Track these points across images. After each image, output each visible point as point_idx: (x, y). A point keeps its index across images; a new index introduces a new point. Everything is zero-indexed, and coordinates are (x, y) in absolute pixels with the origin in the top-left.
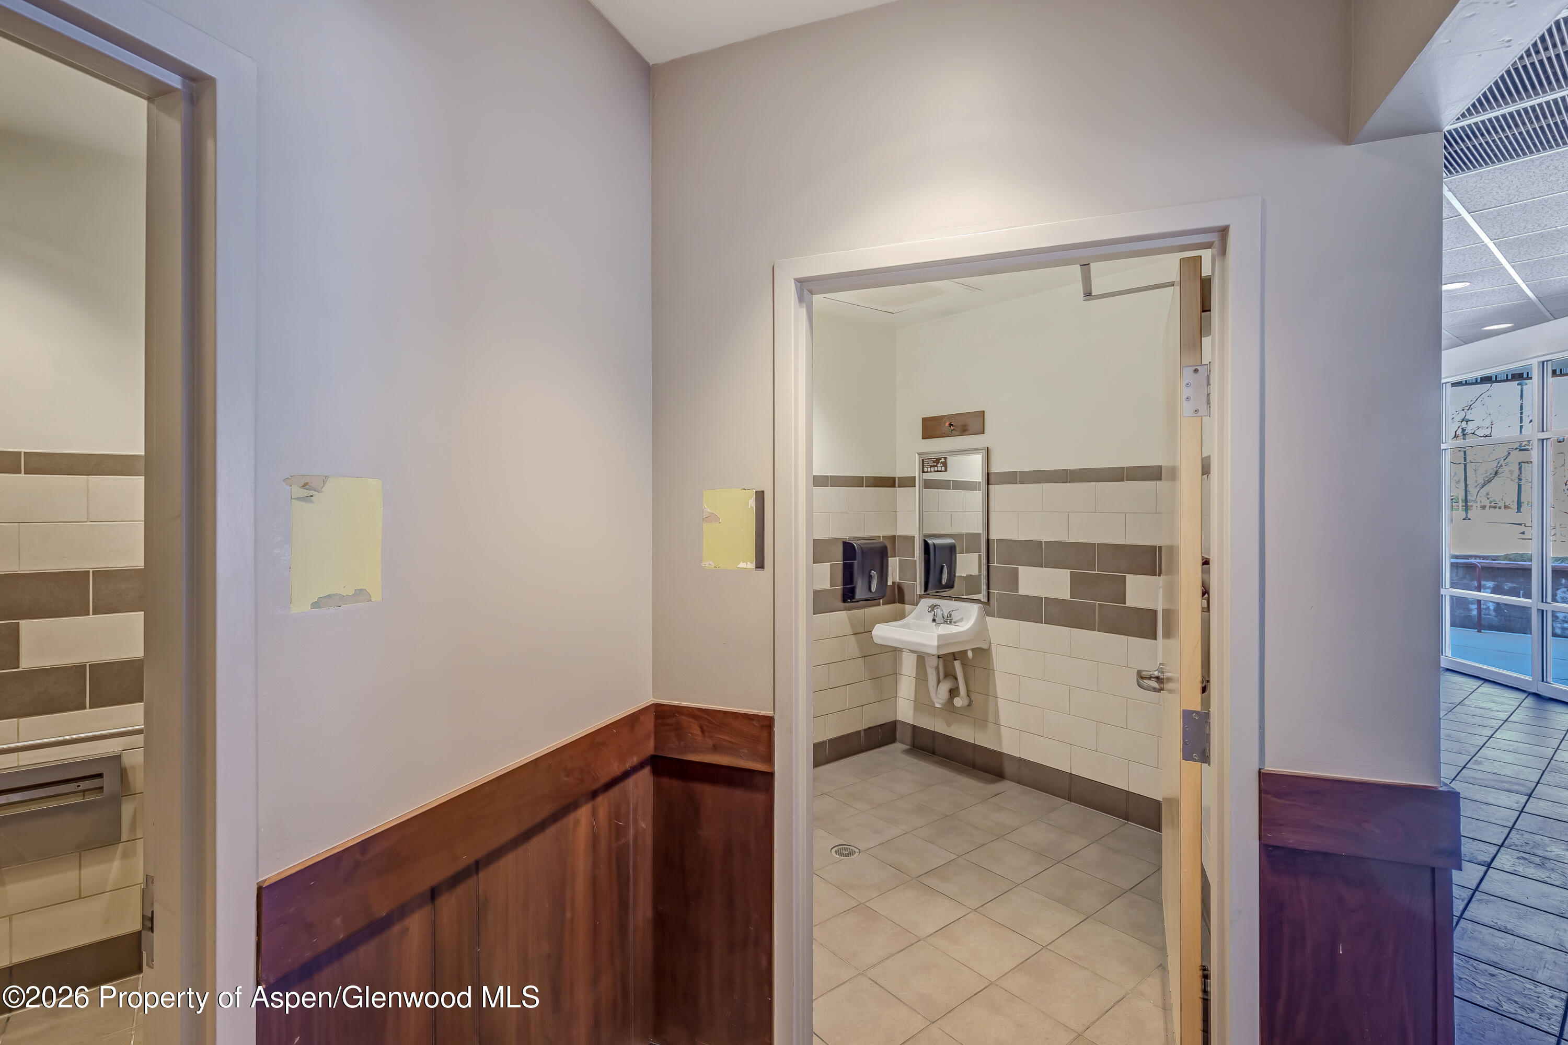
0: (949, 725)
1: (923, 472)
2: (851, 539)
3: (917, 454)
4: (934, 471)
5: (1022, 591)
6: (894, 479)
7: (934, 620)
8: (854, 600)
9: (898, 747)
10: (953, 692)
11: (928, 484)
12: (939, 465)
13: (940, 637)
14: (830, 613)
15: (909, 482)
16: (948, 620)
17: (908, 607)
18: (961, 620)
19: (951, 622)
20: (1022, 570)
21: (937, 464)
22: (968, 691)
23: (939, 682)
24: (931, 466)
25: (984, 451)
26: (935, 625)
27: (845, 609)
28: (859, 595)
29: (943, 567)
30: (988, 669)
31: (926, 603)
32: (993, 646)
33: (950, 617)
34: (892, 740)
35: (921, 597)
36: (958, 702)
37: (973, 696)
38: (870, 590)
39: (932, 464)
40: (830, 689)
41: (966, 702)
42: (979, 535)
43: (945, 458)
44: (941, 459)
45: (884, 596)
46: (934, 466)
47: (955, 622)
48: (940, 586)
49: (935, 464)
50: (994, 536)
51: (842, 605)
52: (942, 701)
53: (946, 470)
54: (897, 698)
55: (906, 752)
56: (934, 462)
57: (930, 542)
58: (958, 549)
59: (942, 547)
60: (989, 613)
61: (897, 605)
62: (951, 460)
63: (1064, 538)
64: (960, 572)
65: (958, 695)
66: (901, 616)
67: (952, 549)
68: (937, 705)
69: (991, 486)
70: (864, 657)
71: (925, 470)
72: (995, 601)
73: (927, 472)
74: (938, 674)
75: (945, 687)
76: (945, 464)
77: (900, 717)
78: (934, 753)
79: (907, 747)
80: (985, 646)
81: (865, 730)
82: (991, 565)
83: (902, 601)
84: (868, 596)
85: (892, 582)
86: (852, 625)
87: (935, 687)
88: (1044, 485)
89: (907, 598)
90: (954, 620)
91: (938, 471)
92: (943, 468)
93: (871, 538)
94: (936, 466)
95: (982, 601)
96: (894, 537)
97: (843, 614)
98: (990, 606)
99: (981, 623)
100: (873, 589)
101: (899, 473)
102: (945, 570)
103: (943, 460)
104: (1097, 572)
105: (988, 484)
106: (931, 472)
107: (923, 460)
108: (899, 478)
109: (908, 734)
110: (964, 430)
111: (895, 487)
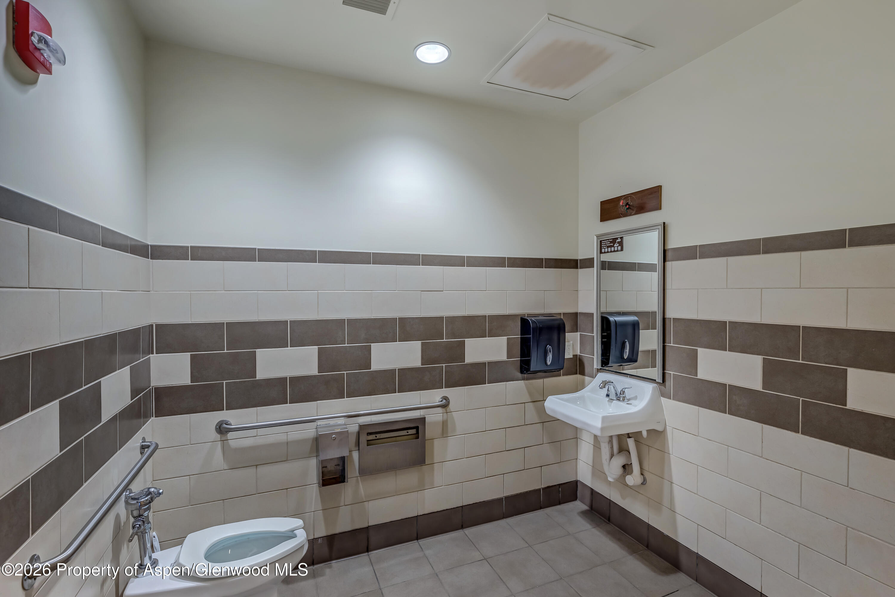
0: (623, 498)
1: (601, 253)
2: (530, 315)
3: (595, 237)
4: (611, 252)
5: (701, 375)
6: (576, 261)
7: (608, 395)
8: (529, 373)
9: (579, 506)
10: (626, 468)
11: (605, 266)
12: (615, 245)
13: (604, 419)
14: (507, 383)
15: (588, 263)
16: (620, 396)
17: (587, 379)
18: (635, 398)
19: (624, 400)
20: (701, 351)
21: (614, 244)
22: (641, 468)
23: (612, 456)
24: (608, 247)
25: (660, 227)
26: (608, 401)
27: (523, 379)
28: (534, 366)
29: (624, 344)
30: (663, 451)
31: (603, 376)
32: (669, 429)
33: (623, 394)
34: (574, 498)
35: (598, 370)
36: (631, 480)
37: (646, 474)
38: (546, 363)
39: (609, 245)
40: (507, 451)
41: (639, 480)
42: (654, 313)
43: (622, 238)
44: (617, 239)
45: (562, 369)
46: (611, 246)
47: (629, 400)
48: (622, 360)
49: (612, 244)
50: (671, 314)
51: (519, 375)
52: (615, 476)
53: (622, 250)
54: (578, 460)
55: (584, 514)
56: (611, 242)
57: (611, 319)
58: (641, 326)
59: (624, 324)
60: (663, 395)
61: (578, 376)
62: (627, 240)
63: (755, 319)
64: (642, 347)
65: (631, 472)
66: (579, 387)
67: (635, 326)
68: (610, 479)
69: (668, 264)
70: (543, 422)
71: (603, 251)
72: (670, 382)
73: (605, 252)
74: (612, 447)
75: (619, 461)
76: (621, 244)
77: (580, 478)
78: (609, 520)
79: (585, 507)
80: (660, 428)
81: (544, 489)
82: (667, 344)
83: (582, 372)
84: (544, 368)
85: (573, 355)
86: (530, 394)
87: (608, 460)
88: (731, 259)
89: (587, 370)
90: (628, 397)
91: (614, 251)
92: (619, 248)
93: (550, 315)
94: (613, 246)
95: (657, 381)
96: (576, 314)
97: (521, 384)
98: (666, 388)
99: (654, 403)
100: (549, 363)
101: (581, 256)
102: (627, 345)
103: (619, 240)
104: (801, 361)
105: (665, 261)
106: (608, 252)
107: (601, 241)
108: (580, 260)
109: (588, 494)
110: (641, 209)
111: (577, 268)
